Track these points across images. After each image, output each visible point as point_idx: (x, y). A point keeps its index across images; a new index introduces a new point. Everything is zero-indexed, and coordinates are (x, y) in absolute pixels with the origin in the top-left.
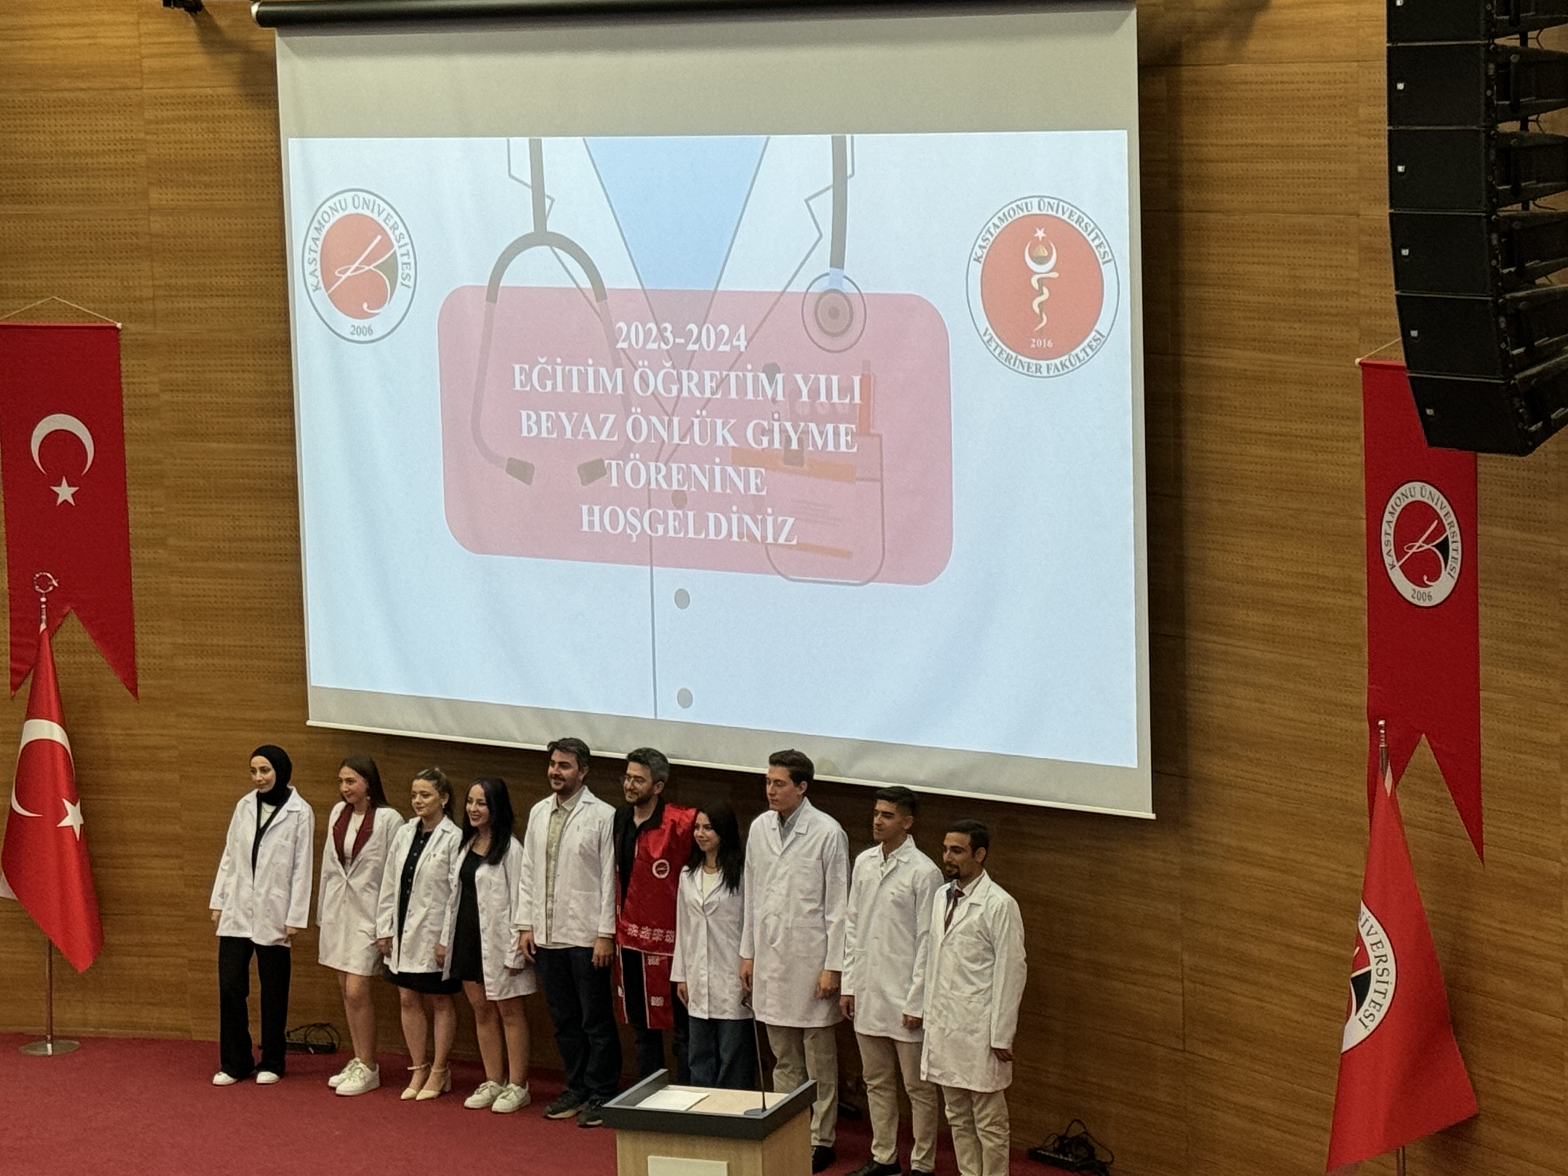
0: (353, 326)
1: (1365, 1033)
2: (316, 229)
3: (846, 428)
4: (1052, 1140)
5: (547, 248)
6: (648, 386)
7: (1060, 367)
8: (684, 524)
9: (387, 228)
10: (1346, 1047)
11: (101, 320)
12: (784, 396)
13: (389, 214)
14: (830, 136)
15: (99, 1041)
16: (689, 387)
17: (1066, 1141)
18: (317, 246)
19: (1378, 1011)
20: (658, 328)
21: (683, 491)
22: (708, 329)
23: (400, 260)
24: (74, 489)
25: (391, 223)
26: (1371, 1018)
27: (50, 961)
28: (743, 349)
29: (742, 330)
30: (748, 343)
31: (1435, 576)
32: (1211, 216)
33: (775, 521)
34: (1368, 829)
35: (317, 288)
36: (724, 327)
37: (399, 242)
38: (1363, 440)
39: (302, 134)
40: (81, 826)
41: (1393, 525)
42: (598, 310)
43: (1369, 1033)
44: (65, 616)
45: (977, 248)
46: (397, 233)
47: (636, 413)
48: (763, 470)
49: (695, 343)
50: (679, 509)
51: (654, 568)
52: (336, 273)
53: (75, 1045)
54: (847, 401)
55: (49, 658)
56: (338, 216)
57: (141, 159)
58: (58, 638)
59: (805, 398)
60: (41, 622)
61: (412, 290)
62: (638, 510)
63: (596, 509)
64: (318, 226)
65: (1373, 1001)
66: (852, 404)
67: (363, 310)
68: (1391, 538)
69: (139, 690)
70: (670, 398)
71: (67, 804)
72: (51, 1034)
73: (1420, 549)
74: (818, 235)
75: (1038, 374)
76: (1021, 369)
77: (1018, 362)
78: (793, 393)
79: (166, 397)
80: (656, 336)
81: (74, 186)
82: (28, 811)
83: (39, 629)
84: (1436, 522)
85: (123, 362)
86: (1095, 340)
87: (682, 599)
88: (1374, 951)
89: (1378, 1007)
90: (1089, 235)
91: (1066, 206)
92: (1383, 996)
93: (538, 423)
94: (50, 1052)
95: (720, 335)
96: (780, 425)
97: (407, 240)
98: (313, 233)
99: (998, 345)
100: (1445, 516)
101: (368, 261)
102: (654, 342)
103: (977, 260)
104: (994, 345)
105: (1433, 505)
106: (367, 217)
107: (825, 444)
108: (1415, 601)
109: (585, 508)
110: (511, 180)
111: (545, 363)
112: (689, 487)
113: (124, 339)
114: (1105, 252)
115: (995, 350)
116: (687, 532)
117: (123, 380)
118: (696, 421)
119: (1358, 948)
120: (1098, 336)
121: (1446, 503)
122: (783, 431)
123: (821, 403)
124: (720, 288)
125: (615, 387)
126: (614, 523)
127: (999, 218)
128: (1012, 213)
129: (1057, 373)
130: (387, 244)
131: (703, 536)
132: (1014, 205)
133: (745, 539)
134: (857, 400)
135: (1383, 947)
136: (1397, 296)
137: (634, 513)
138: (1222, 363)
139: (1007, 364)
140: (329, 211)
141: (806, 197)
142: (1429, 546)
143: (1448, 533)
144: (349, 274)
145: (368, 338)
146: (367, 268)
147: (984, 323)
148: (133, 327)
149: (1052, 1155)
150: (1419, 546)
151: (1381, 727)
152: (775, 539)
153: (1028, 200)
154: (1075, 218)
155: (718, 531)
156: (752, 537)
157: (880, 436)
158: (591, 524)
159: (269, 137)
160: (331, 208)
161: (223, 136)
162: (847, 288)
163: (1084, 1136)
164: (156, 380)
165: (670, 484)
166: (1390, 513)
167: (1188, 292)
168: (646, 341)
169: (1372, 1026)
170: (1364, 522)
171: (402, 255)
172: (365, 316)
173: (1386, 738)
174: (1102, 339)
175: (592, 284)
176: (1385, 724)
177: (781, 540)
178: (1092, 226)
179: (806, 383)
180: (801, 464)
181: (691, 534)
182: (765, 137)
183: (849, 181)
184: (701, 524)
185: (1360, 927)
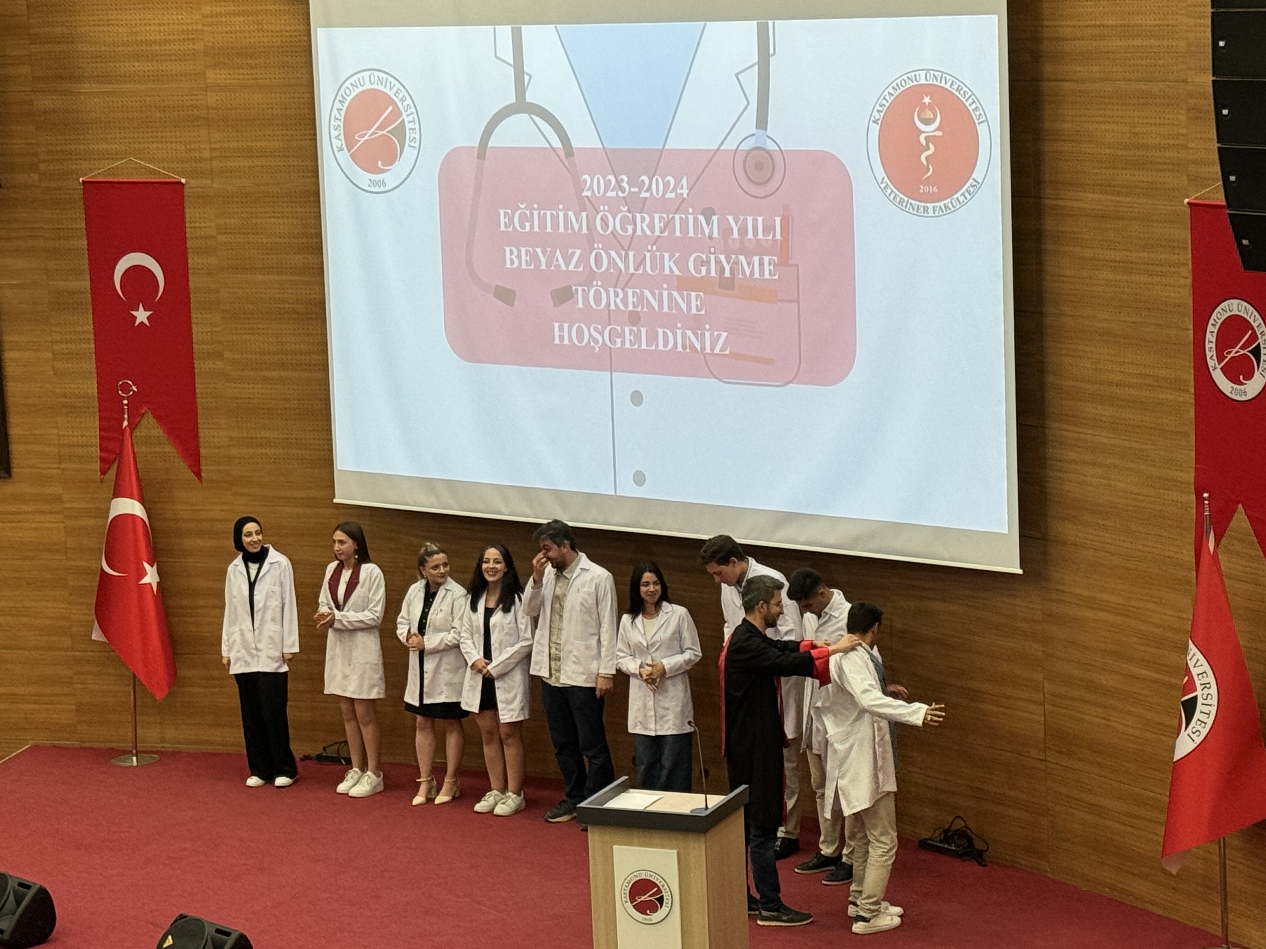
0: (370, 180)
1: (1192, 746)
2: (340, 101)
3: (770, 260)
4: (938, 832)
5: (527, 115)
6: (607, 226)
7: (944, 209)
8: (638, 337)
9: (397, 100)
10: (1176, 758)
11: (170, 177)
12: (719, 234)
13: (398, 89)
14: (755, 22)
15: (174, 755)
16: (642, 226)
17: (950, 834)
18: (341, 115)
19: (1204, 728)
20: (616, 179)
21: (638, 312)
22: (657, 180)
23: (408, 126)
24: (149, 313)
25: (400, 97)
26: (1198, 733)
27: (135, 692)
28: (685, 196)
29: (684, 181)
30: (690, 191)
31: (1249, 375)
32: (1066, 84)
33: (711, 335)
34: (1194, 581)
35: (341, 149)
36: (670, 178)
37: (406, 111)
38: (1190, 267)
39: (328, 25)
40: (158, 583)
41: (1215, 335)
42: (567, 164)
43: (1195, 746)
44: (142, 415)
45: (875, 113)
46: (405, 104)
47: (598, 248)
48: (702, 294)
49: (647, 191)
50: (634, 324)
51: (614, 374)
52: (357, 138)
53: (155, 758)
54: (770, 237)
55: (130, 451)
56: (357, 91)
57: (199, 46)
58: (137, 433)
59: (736, 235)
60: (124, 420)
61: (416, 151)
62: (599, 327)
63: (566, 326)
64: (341, 99)
65: (1199, 720)
66: (774, 240)
67: (378, 166)
68: (1213, 346)
69: (203, 475)
70: (627, 236)
71: (147, 566)
72: (136, 750)
73: (1238, 354)
74: (746, 103)
75: (926, 214)
76: (911, 211)
77: (909, 205)
78: (726, 232)
79: (221, 238)
80: (615, 186)
81: (146, 69)
82: (114, 570)
83: (122, 426)
84: (1250, 332)
85: (187, 210)
86: (972, 186)
87: (637, 398)
88: (1199, 680)
89: (1203, 725)
90: (967, 100)
91: (948, 77)
92: (1207, 716)
93: (519, 257)
94: (135, 763)
95: (666, 185)
96: (715, 258)
97: (413, 110)
98: (337, 105)
99: (892, 191)
100: (1258, 326)
101: (381, 128)
102: (612, 191)
103: (875, 122)
104: (889, 191)
105: (1248, 318)
106: (382, 92)
107: (752, 273)
108: (1233, 396)
109: (556, 325)
110: (497, 60)
111: (525, 208)
112: (643, 307)
113: (187, 191)
114: (980, 115)
115: (890, 195)
116: (640, 345)
117: (187, 225)
118: (648, 255)
119: (1187, 678)
120: (975, 183)
121: (1258, 316)
122: (718, 262)
123: (749, 239)
124: (666, 147)
125: (580, 227)
126: (580, 337)
127: (893, 88)
128: (903, 83)
129: (941, 213)
130: (397, 113)
131: (653, 348)
132: (905, 77)
133: (688, 350)
134: (778, 236)
135: (1207, 676)
136: (1219, 148)
137: (596, 329)
138: (1076, 204)
139: (900, 206)
140: (350, 87)
141: (736, 71)
142: (1245, 352)
143: (1260, 340)
144: (366, 138)
145: (382, 189)
146: (381, 133)
147: (880, 173)
148: (193, 182)
149: (939, 845)
150: (1235, 352)
151: (1205, 499)
152: (712, 350)
153: (916, 73)
154: (956, 86)
155: (666, 344)
156: (693, 348)
157: (797, 266)
158: (561, 338)
159: (302, 27)
160: (351, 84)
161: (265, 27)
162: (771, 146)
163: (964, 829)
164: (213, 224)
165: (626, 305)
166: (1212, 324)
167: (1047, 147)
168: (606, 191)
169: (1198, 740)
170: (1191, 332)
171: (409, 122)
172: (381, 171)
173: (1210, 507)
174: (977, 185)
175: (562, 144)
176: (1209, 497)
177: (717, 351)
178: (970, 93)
179: (736, 224)
180: (734, 290)
181: (644, 346)
182: (704, 23)
183: (771, 58)
184: (652, 338)
185: (1189, 662)
